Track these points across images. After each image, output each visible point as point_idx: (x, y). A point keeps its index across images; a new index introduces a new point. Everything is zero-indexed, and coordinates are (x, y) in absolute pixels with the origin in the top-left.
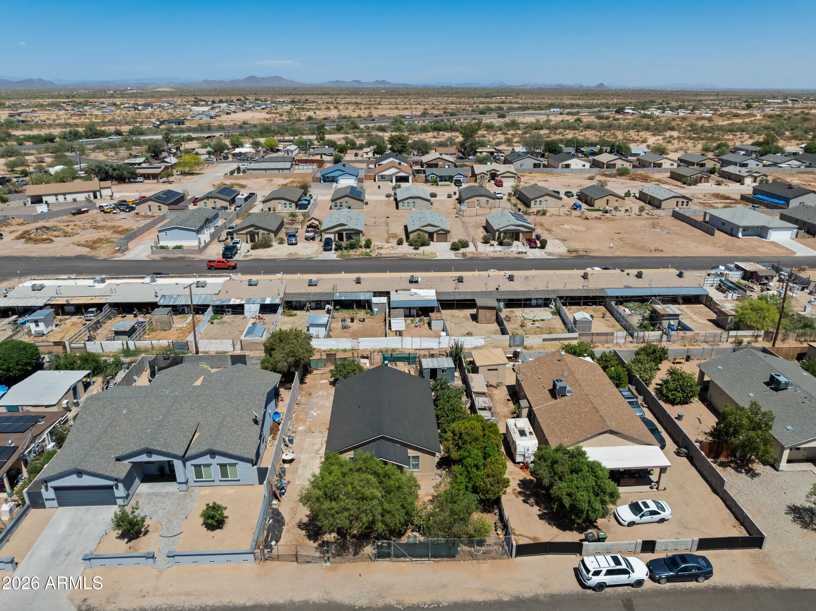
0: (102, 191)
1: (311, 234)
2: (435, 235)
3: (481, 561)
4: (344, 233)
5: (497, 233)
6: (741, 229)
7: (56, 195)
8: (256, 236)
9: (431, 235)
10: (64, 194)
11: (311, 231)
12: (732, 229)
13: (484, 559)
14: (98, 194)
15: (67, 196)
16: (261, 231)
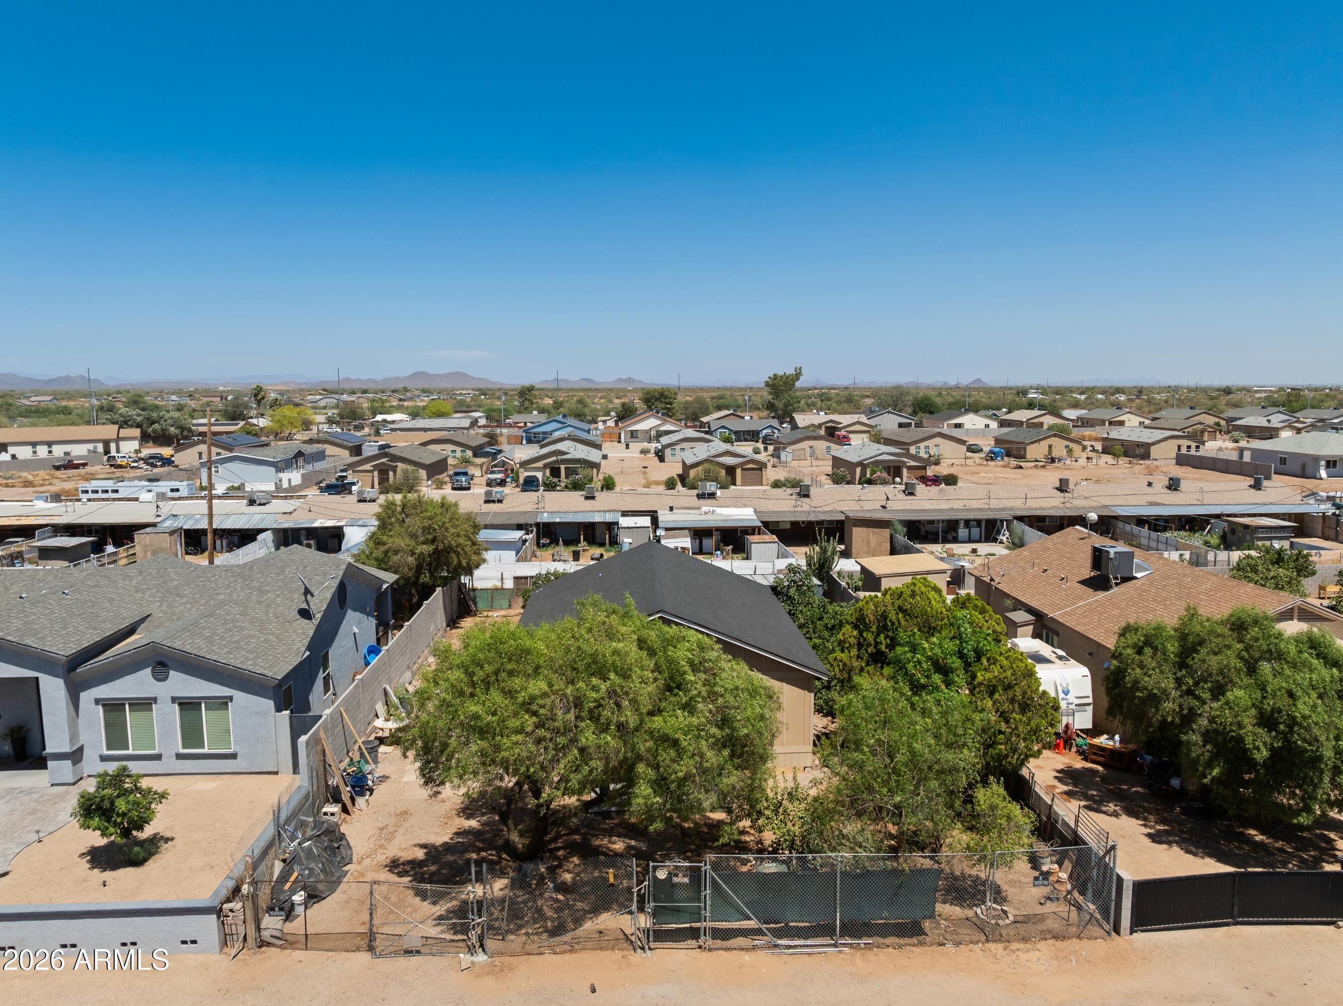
0: (121, 443)
1: (500, 476)
2: (739, 471)
3: (1015, 945)
4: (563, 467)
5: (858, 470)
6: (1323, 463)
7: (34, 444)
8: (391, 474)
9: (731, 471)
10: (50, 444)
11: (499, 472)
12: (1304, 466)
13: (1025, 940)
14: (113, 446)
15: (55, 448)
16: (400, 465)
